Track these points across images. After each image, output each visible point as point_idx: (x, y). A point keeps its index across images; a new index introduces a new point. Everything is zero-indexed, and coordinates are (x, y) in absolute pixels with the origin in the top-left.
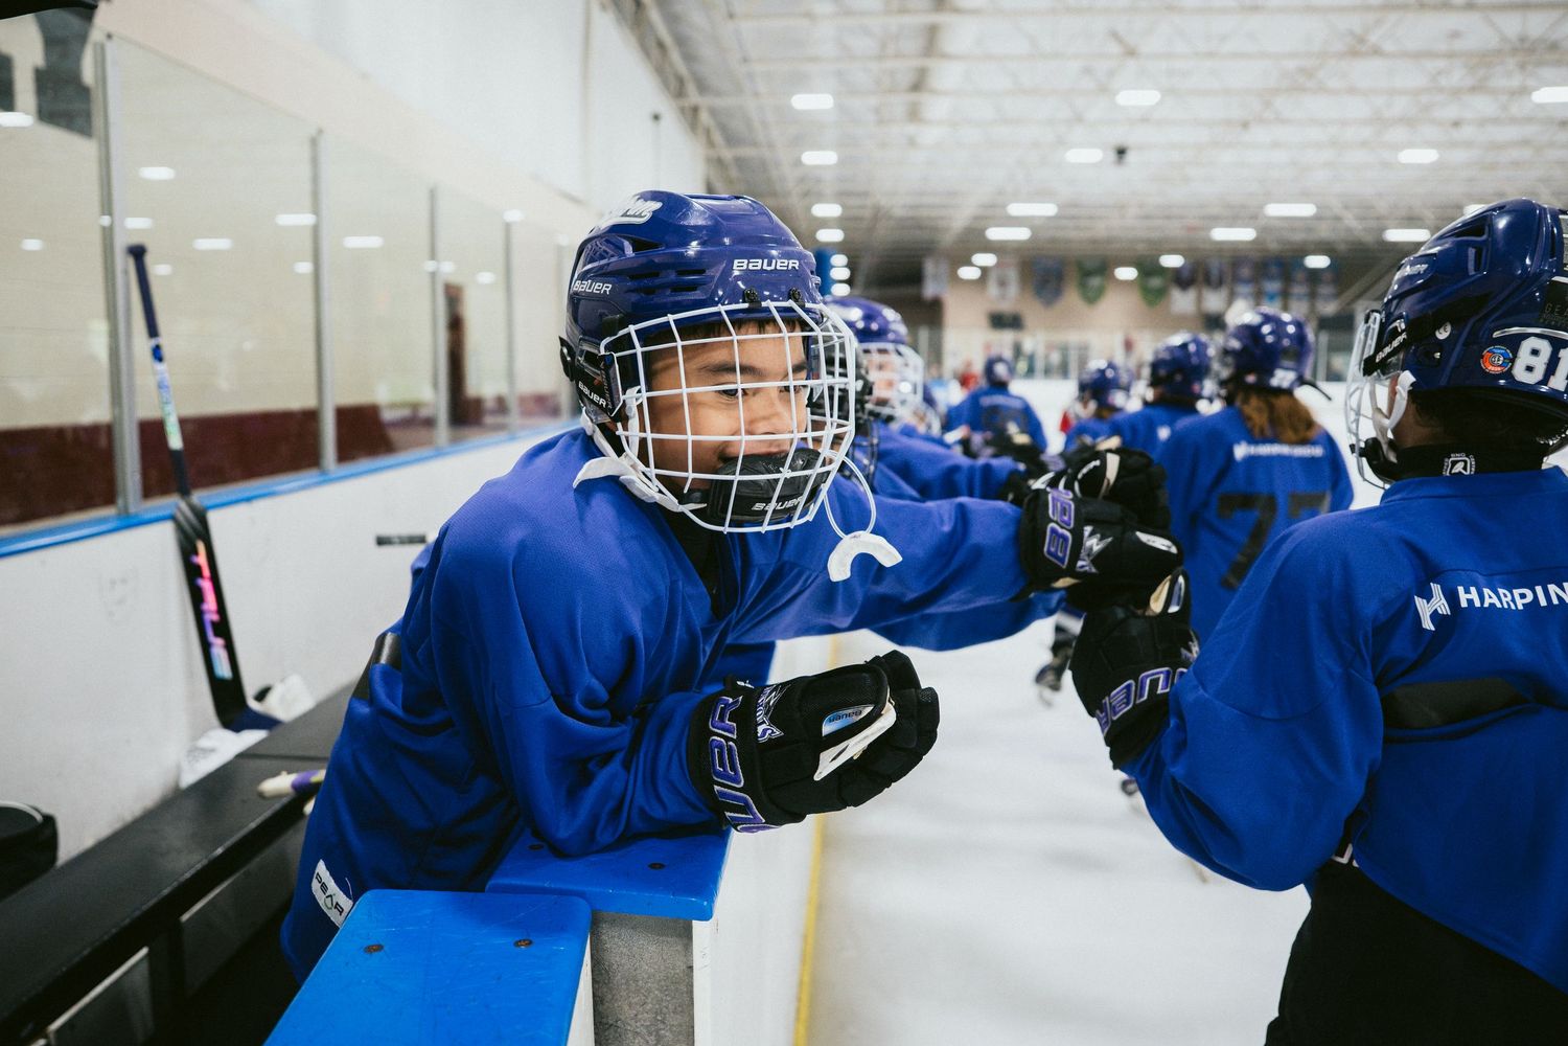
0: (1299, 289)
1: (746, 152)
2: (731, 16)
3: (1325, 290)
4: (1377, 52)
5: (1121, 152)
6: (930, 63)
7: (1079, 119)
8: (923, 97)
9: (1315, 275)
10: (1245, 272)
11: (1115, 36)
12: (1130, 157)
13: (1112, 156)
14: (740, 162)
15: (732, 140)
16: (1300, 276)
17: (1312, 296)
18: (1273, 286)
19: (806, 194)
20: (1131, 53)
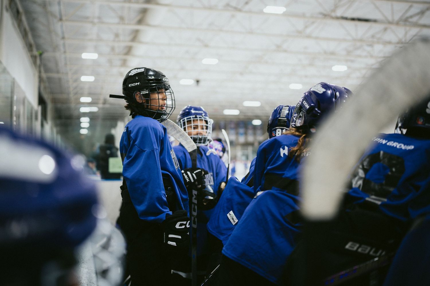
0: (250, 132)
1: (54, 75)
2: (61, 19)
3: (259, 132)
4: (285, 51)
5: (198, 81)
6: (134, 44)
7: (182, 69)
8: (128, 57)
9: (255, 127)
10: (233, 126)
11: (199, 40)
12: (201, 83)
13: (195, 83)
14: (49, 79)
15: (47, 70)
16: (250, 127)
17: (255, 134)
18: (242, 131)
19: (76, 94)
20: (206, 46)
